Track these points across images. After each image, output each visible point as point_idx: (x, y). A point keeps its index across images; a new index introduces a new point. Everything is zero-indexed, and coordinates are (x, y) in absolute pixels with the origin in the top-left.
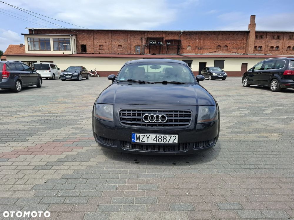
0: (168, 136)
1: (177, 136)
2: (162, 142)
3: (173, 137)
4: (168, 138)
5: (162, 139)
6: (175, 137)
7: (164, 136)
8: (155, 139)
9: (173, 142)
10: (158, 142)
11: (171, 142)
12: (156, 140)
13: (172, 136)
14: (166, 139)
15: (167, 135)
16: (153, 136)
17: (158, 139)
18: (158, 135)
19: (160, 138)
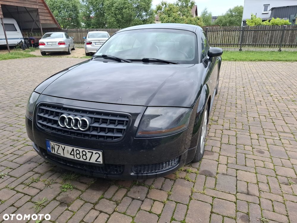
0: (89, 152)
1: (100, 153)
2: (81, 159)
3: (96, 153)
4: (89, 155)
5: (81, 154)
6: (98, 155)
7: (83, 151)
8: (72, 153)
9: (96, 161)
10: (76, 158)
11: (93, 161)
12: (74, 155)
13: (94, 152)
14: (85, 155)
15: (87, 151)
16: (69, 148)
17: (75, 154)
18: (75, 149)
19: (78, 153)
